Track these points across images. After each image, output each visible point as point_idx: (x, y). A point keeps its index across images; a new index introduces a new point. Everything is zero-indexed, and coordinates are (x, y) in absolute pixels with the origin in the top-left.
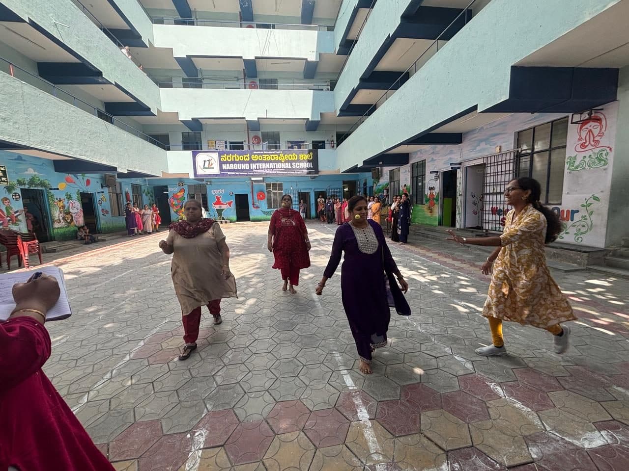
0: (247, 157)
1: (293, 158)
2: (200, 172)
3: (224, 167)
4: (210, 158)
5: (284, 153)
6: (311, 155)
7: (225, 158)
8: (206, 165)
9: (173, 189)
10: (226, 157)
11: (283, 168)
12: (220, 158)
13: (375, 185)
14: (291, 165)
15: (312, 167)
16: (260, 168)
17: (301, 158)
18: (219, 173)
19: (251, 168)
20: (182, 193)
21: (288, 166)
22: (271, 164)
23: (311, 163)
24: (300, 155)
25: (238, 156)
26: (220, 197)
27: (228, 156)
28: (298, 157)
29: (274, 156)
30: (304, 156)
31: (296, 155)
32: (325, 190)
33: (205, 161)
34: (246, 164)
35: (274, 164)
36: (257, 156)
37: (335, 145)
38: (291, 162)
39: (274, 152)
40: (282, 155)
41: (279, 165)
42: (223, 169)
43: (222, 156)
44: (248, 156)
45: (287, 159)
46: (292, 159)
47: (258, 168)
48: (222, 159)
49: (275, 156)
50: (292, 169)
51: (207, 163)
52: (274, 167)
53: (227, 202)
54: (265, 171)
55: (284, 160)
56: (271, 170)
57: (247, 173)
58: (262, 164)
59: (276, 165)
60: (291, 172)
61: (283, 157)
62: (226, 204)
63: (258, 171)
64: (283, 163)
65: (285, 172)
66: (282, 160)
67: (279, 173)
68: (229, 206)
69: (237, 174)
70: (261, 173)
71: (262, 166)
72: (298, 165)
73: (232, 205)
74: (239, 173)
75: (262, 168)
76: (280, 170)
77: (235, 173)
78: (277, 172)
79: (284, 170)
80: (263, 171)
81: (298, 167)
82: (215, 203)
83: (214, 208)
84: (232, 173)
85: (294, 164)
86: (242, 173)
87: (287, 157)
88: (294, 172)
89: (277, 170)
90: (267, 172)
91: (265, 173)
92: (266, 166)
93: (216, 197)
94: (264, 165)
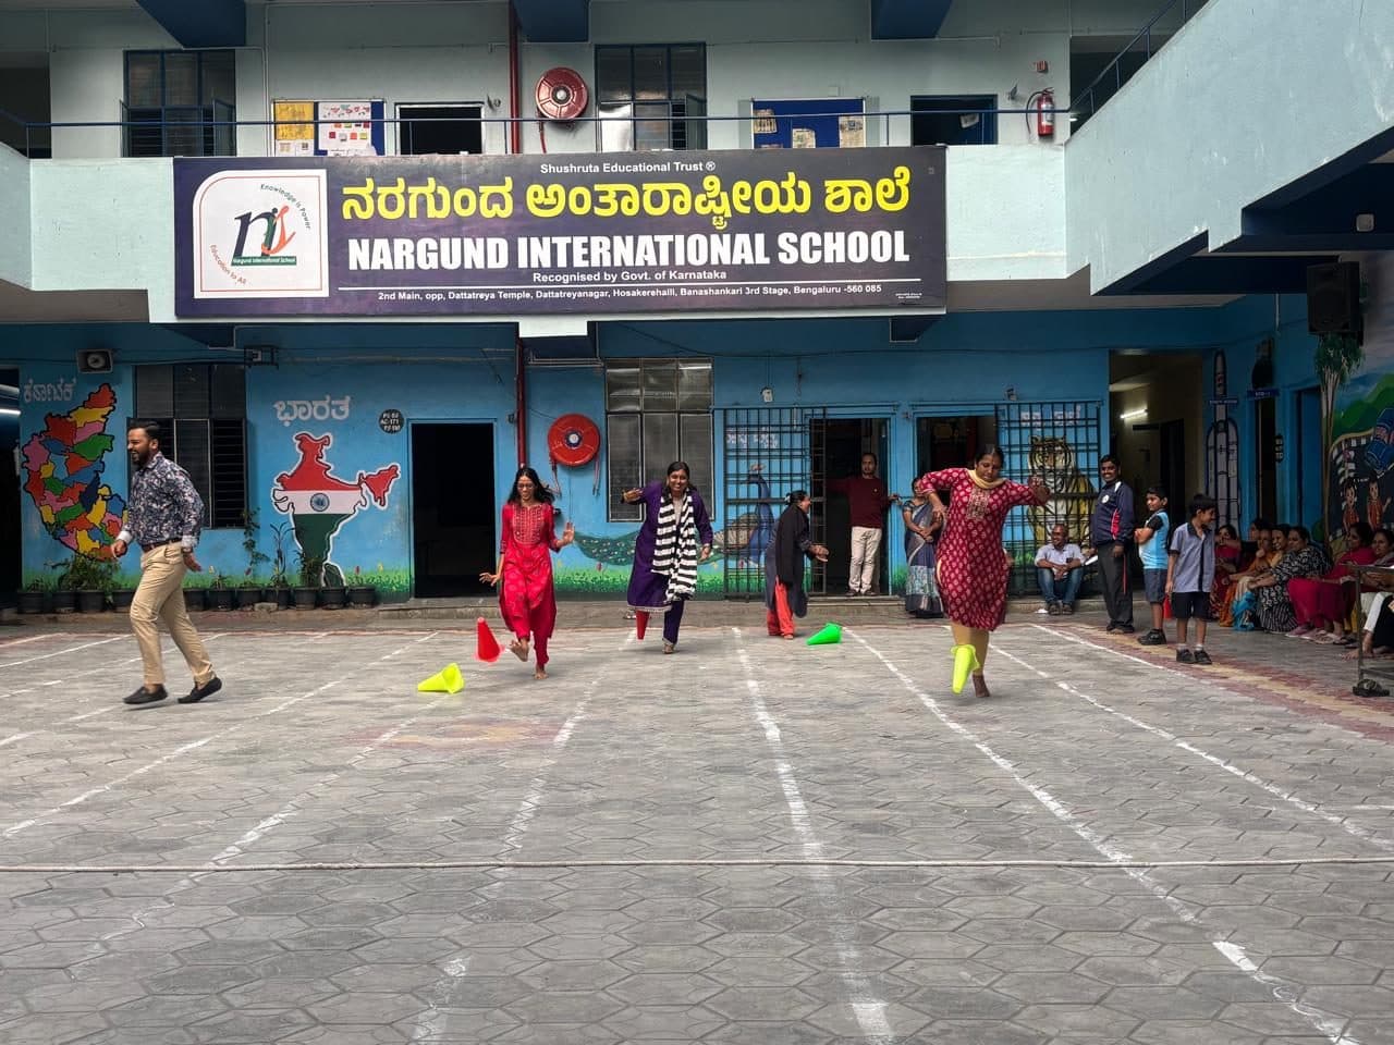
0: (496, 199)
1: (784, 201)
2: (212, 282)
3: (358, 254)
4: (277, 202)
5: (732, 169)
6: (903, 183)
7: (370, 202)
8: (253, 247)
9: (47, 389)
10: (375, 195)
11: (720, 267)
12: (335, 201)
13: (1332, 378)
14: (772, 249)
15: (901, 257)
16: (579, 262)
17: (838, 201)
18: (325, 293)
19: (523, 263)
20: (96, 414)
21: (748, 250)
22: (645, 241)
23: (900, 235)
24: (830, 184)
25: (443, 190)
26: (325, 441)
27: (384, 191)
28: (819, 195)
29: (663, 188)
30: (854, 190)
31: (804, 185)
32: (988, 411)
33: (245, 221)
34: (492, 242)
35: (664, 240)
36: (560, 189)
37: (1064, 122)
38: (771, 226)
39: (665, 168)
40: (712, 184)
41: (695, 249)
42: (353, 266)
43: (347, 191)
44: (505, 189)
45: (746, 210)
46: (776, 205)
47: (562, 262)
48: (347, 205)
49: (673, 193)
50: (775, 270)
51: (258, 230)
52: (664, 261)
53: (361, 474)
54: (602, 281)
55: (728, 214)
56: (641, 278)
57: (493, 296)
58: (589, 239)
59: (672, 246)
60: (766, 291)
61: (724, 196)
62: (359, 487)
63: (561, 283)
64: (720, 234)
65: (730, 287)
66: (712, 214)
67: (690, 293)
68: (370, 496)
69: (433, 297)
70: (580, 294)
71: (585, 251)
72: (812, 248)
73: (390, 492)
74: (445, 293)
75: (585, 264)
76: (700, 275)
77: (423, 293)
78: (677, 289)
79: (724, 275)
80: (593, 282)
81: (811, 256)
82: (292, 476)
83: (283, 506)
84: (402, 291)
85: (791, 241)
86: (464, 291)
87: (746, 197)
88: (786, 291)
89: (681, 276)
90: (616, 288)
91: (603, 294)
92: (611, 251)
93: (298, 442)
94: (601, 243)
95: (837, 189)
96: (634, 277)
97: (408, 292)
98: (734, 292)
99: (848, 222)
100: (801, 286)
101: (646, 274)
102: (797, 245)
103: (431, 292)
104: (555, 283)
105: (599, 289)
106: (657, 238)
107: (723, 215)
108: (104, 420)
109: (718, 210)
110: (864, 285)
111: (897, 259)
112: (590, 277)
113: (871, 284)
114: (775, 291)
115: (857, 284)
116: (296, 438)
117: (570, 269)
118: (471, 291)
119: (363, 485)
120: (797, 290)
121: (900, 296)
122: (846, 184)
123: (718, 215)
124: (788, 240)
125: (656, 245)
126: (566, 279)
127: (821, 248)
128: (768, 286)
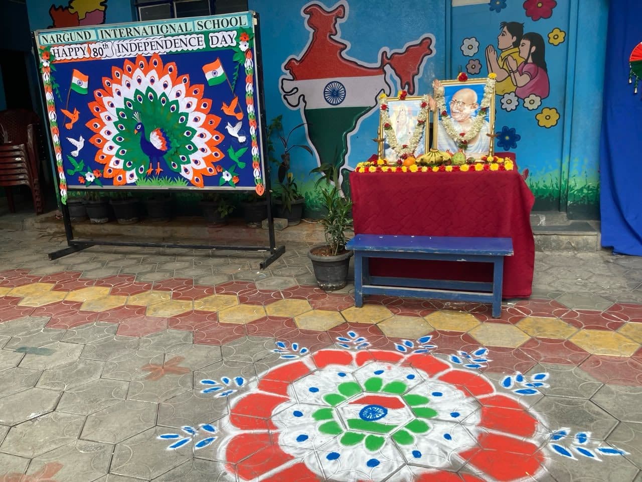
20: (95, 3)
26: (340, 12)
53: (385, 52)
62: (381, 70)
68: (395, 82)
73: (420, 75)
82: (302, 61)
83: (293, 99)
93: (308, 16)
108: (103, 8)
116: (305, 11)
119: (387, 68)
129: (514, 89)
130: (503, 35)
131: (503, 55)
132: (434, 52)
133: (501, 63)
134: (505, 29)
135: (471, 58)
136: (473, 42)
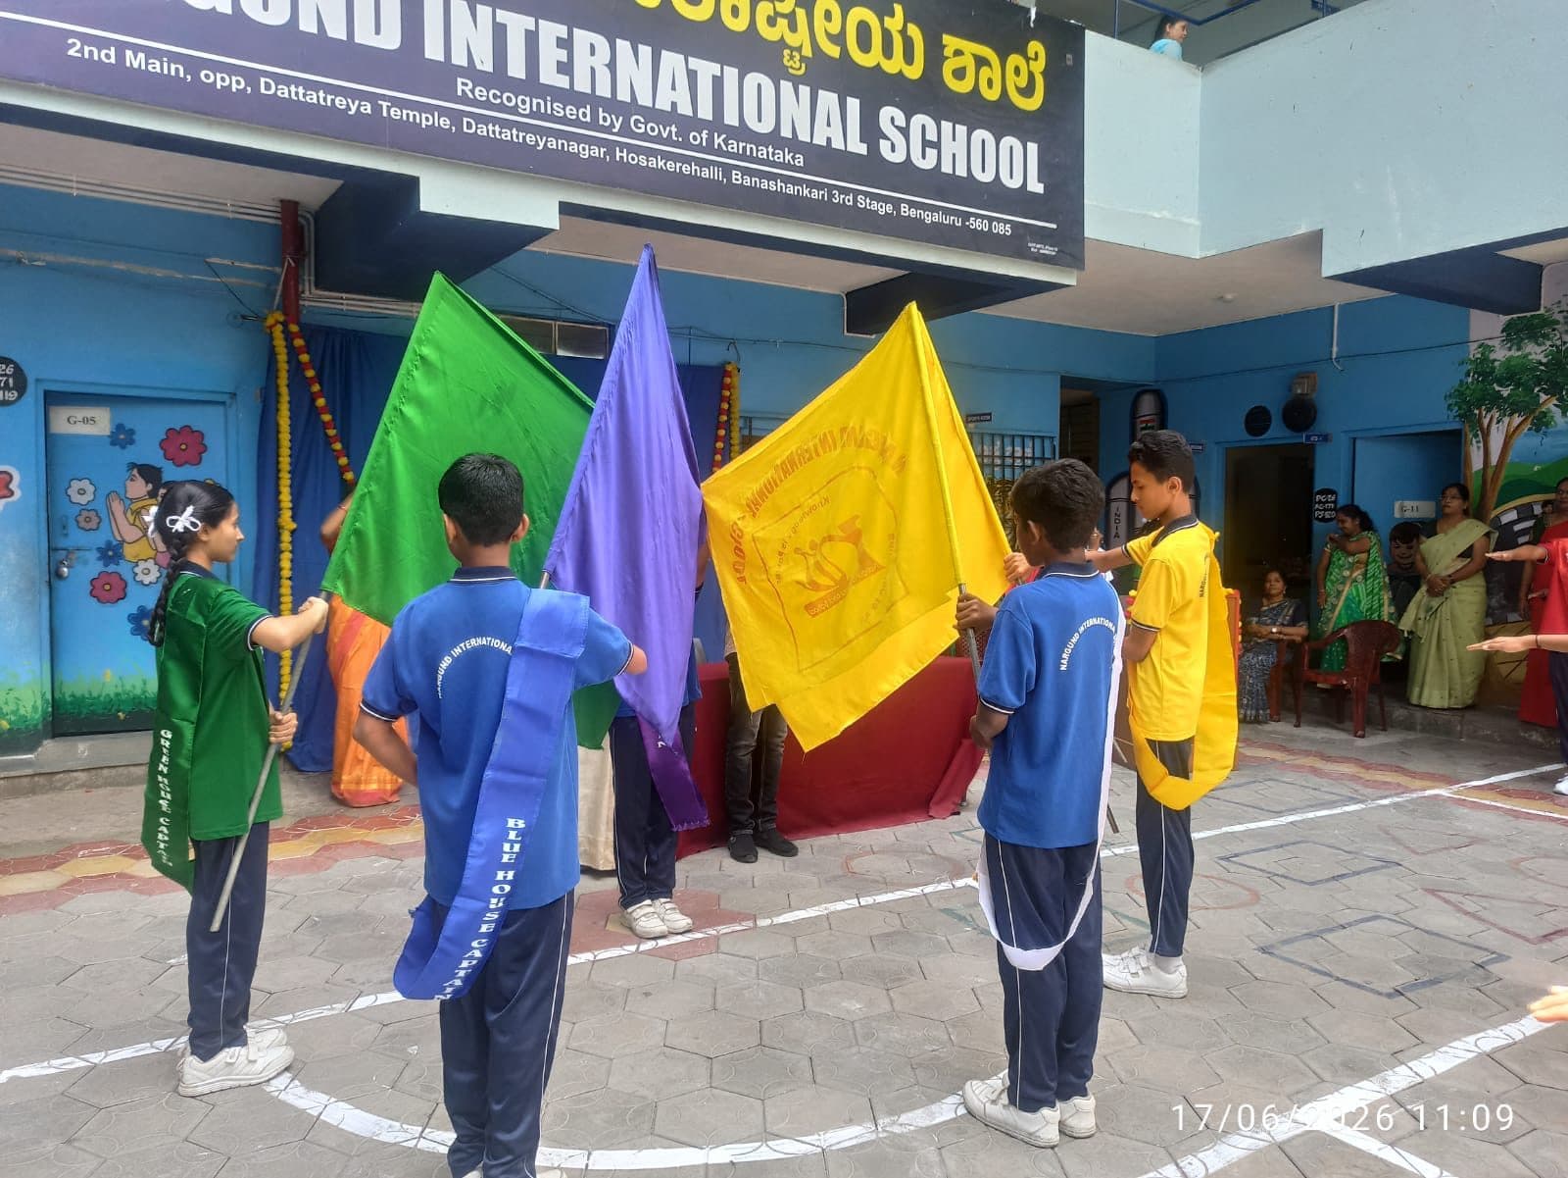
1: (888, 52)
6: (1039, 66)
11: (794, 145)
14: (871, 132)
15: (1036, 187)
16: (549, 76)
17: (960, 74)
19: (433, 51)
21: (836, 123)
22: (671, 60)
23: (1032, 147)
24: (949, 42)
28: (935, 55)
30: (981, 62)
31: (914, 31)
35: (706, 69)
38: (869, 90)
41: (755, 101)
45: (834, 51)
46: (876, 55)
47: (516, 68)
50: (871, 168)
52: (706, 112)
54: (593, 125)
55: (807, 52)
56: (665, 136)
57: (367, 108)
58: (570, 33)
59: (718, 83)
60: (863, 202)
61: (801, 13)
63: (514, 110)
64: (796, 82)
65: (812, 185)
66: (782, 43)
67: (747, 181)
69: (220, 80)
70: (553, 144)
71: (563, 55)
72: (926, 144)
74: (252, 77)
75: (562, 82)
76: (763, 152)
77: (193, 65)
78: (727, 170)
79: (800, 161)
80: (577, 123)
81: (924, 157)
84: (136, 49)
85: (896, 124)
86: (298, 82)
87: (835, 28)
88: (889, 208)
89: (734, 146)
90: (622, 146)
91: (597, 152)
92: (612, 66)
94: (592, 47)
95: (958, 53)
96: (653, 128)
97: (150, 53)
98: (815, 194)
99: (973, 111)
100: (912, 204)
101: (674, 129)
102: (905, 132)
103: (216, 67)
104: (501, 108)
105: (591, 141)
106: (695, 63)
107: (799, 49)
109: (792, 40)
110: (991, 220)
111: (1030, 188)
112: (570, 111)
113: (999, 220)
114: (875, 206)
115: (983, 217)
117: (532, 85)
118: (315, 86)
120: (904, 209)
121: (1034, 247)
122: (971, 48)
123: (792, 49)
124: (892, 119)
125: (692, 76)
126: (526, 104)
127: (937, 145)
128: (866, 194)
129: (152, 553)
130: (132, 480)
131: (134, 507)
132: (18, 494)
133: (131, 519)
134: (135, 472)
135: (84, 508)
136: (85, 484)
